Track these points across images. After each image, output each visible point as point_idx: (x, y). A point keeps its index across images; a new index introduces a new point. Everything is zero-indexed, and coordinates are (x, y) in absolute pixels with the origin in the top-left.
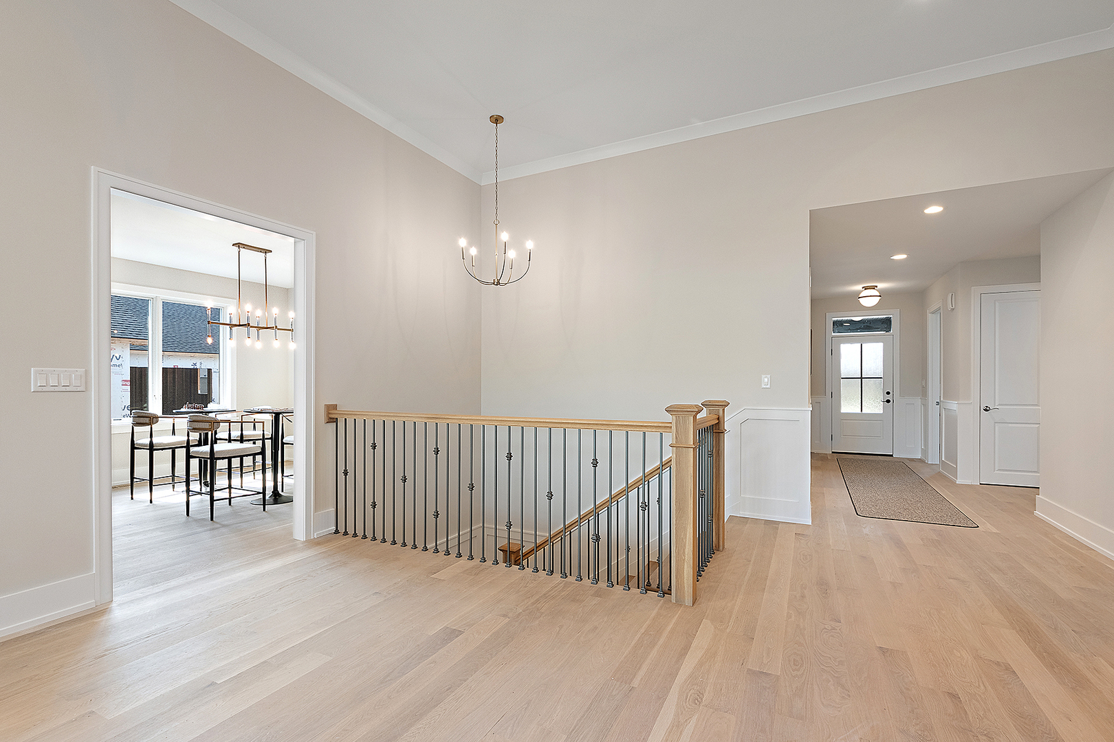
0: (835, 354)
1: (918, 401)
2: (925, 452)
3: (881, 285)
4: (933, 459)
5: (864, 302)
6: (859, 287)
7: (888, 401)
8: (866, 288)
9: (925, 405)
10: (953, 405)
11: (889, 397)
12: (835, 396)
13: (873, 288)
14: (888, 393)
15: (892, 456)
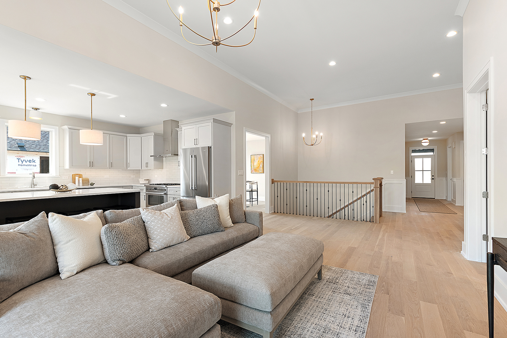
0: (413, 162)
1: (444, 179)
2: (447, 197)
3: (429, 138)
4: (449, 199)
5: (423, 144)
6: (422, 139)
7: (433, 179)
8: (424, 139)
9: (447, 180)
10: (455, 180)
11: (433, 177)
12: (413, 177)
13: (427, 139)
14: (433, 176)
15: (434, 198)
